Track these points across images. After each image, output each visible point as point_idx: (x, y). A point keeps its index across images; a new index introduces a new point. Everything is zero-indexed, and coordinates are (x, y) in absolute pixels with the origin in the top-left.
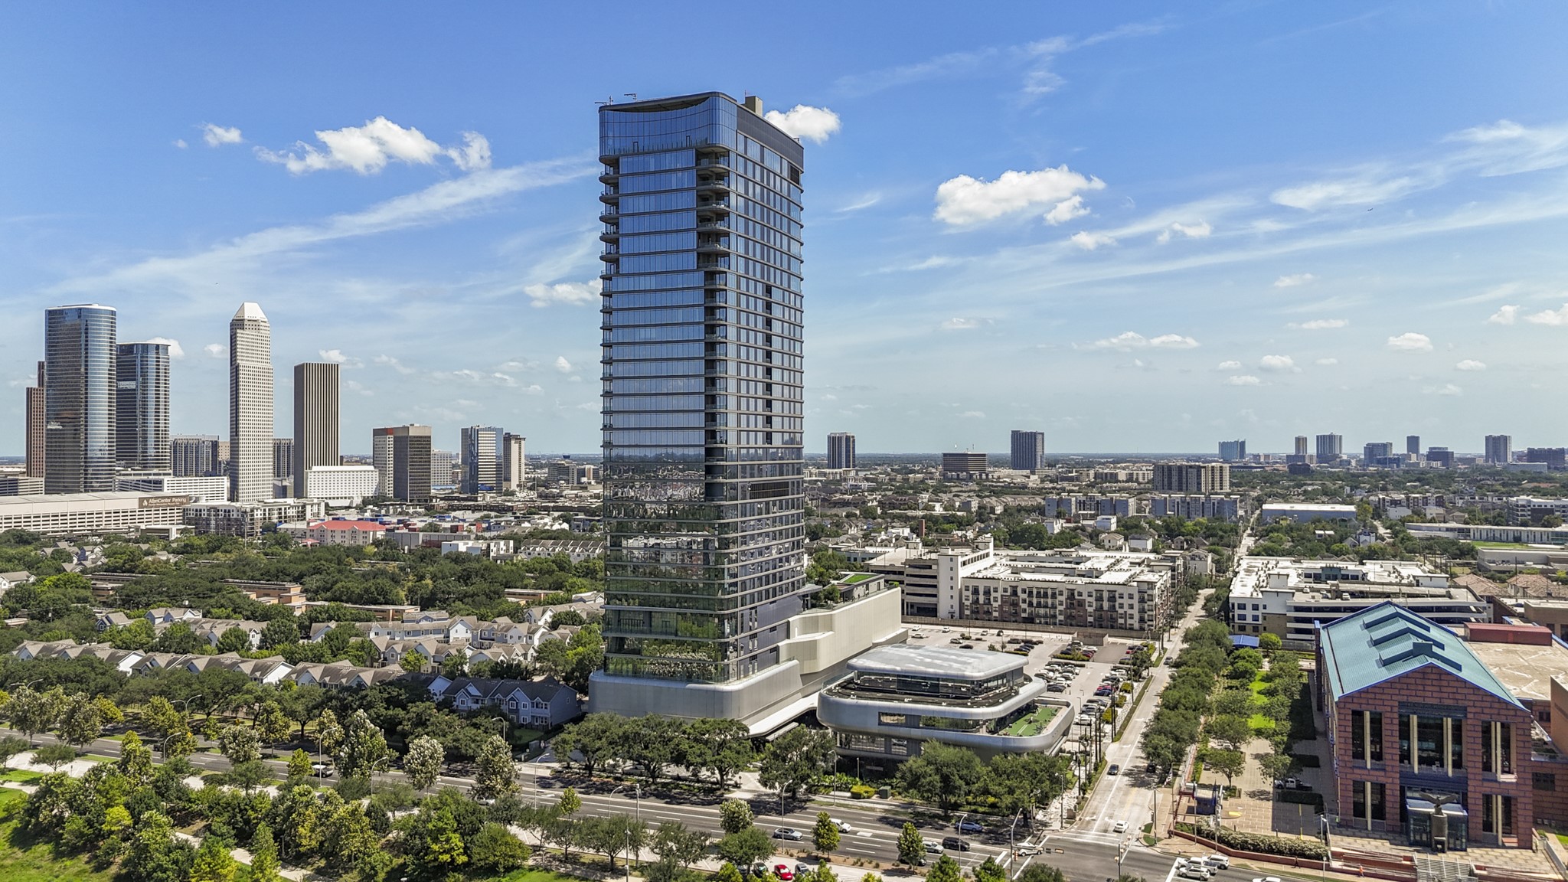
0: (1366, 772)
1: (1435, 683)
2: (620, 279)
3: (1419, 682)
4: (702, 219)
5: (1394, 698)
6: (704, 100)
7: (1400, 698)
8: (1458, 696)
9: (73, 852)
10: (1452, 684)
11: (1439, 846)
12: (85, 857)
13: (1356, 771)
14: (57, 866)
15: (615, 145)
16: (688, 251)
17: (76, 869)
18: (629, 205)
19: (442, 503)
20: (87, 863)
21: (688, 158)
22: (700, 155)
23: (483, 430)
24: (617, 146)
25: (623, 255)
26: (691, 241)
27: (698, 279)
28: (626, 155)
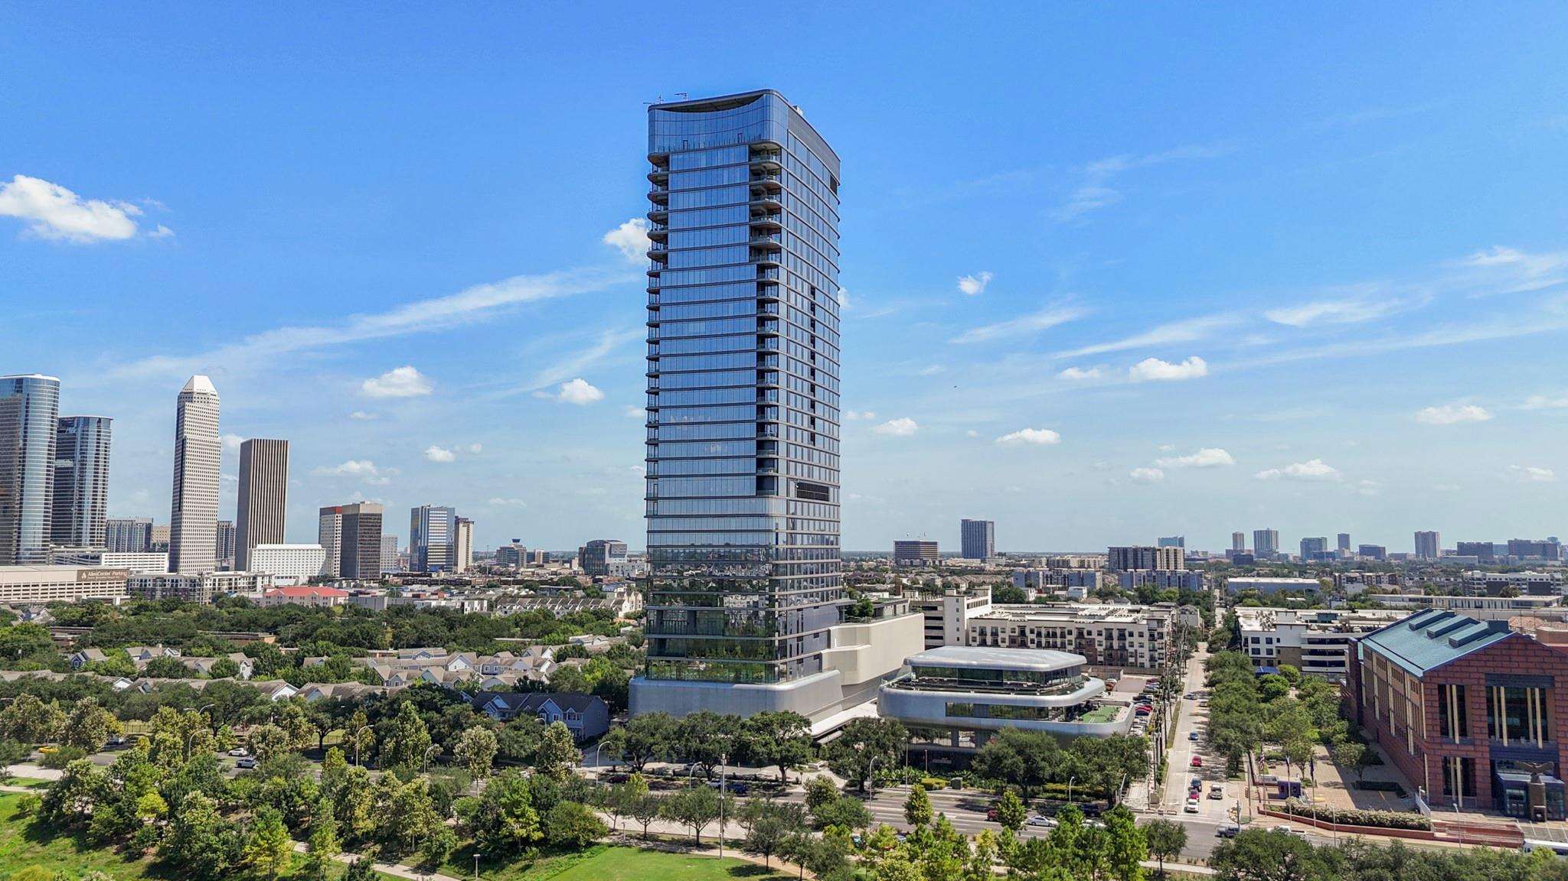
0: (1455, 747)
1: (1521, 653)
2: (668, 274)
3: (1504, 652)
4: (755, 214)
5: (1480, 670)
6: (758, 97)
7: (1487, 670)
8: (1545, 666)
9: (101, 843)
10: (1538, 653)
11: (1539, 816)
12: (114, 848)
13: (1444, 747)
14: (83, 858)
15: (664, 145)
16: (739, 244)
17: (105, 860)
18: (676, 202)
19: (396, 579)
20: (115, 854)
21: (740, 154)
22: (754, 152)
23: (434, 509)
24: (666, 145)
25: (672, 251)
26: (743, 235)
27: (751, 272)
28: (676, 152)
